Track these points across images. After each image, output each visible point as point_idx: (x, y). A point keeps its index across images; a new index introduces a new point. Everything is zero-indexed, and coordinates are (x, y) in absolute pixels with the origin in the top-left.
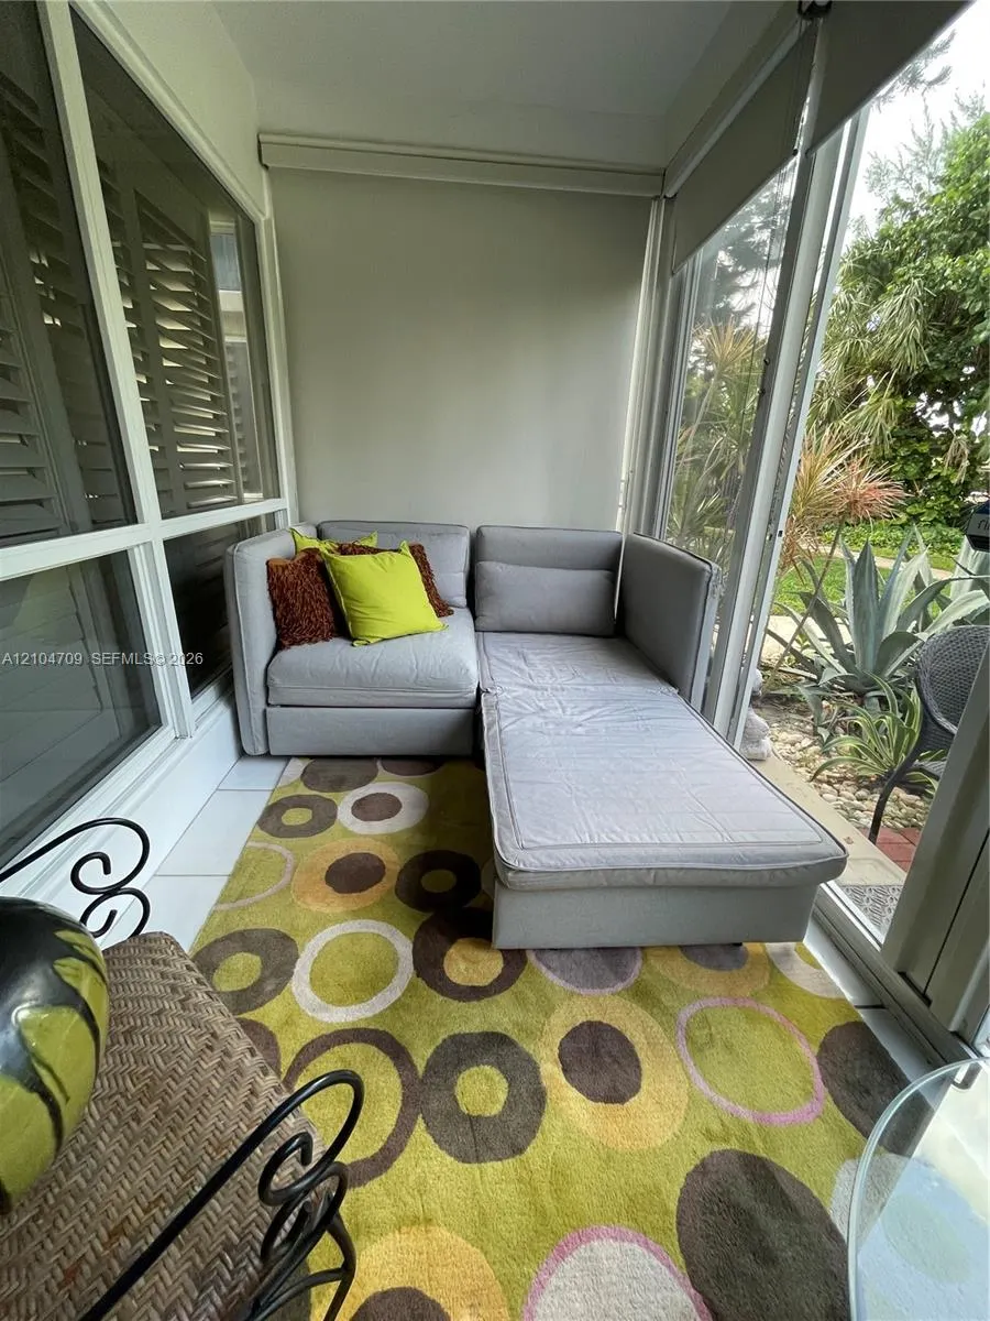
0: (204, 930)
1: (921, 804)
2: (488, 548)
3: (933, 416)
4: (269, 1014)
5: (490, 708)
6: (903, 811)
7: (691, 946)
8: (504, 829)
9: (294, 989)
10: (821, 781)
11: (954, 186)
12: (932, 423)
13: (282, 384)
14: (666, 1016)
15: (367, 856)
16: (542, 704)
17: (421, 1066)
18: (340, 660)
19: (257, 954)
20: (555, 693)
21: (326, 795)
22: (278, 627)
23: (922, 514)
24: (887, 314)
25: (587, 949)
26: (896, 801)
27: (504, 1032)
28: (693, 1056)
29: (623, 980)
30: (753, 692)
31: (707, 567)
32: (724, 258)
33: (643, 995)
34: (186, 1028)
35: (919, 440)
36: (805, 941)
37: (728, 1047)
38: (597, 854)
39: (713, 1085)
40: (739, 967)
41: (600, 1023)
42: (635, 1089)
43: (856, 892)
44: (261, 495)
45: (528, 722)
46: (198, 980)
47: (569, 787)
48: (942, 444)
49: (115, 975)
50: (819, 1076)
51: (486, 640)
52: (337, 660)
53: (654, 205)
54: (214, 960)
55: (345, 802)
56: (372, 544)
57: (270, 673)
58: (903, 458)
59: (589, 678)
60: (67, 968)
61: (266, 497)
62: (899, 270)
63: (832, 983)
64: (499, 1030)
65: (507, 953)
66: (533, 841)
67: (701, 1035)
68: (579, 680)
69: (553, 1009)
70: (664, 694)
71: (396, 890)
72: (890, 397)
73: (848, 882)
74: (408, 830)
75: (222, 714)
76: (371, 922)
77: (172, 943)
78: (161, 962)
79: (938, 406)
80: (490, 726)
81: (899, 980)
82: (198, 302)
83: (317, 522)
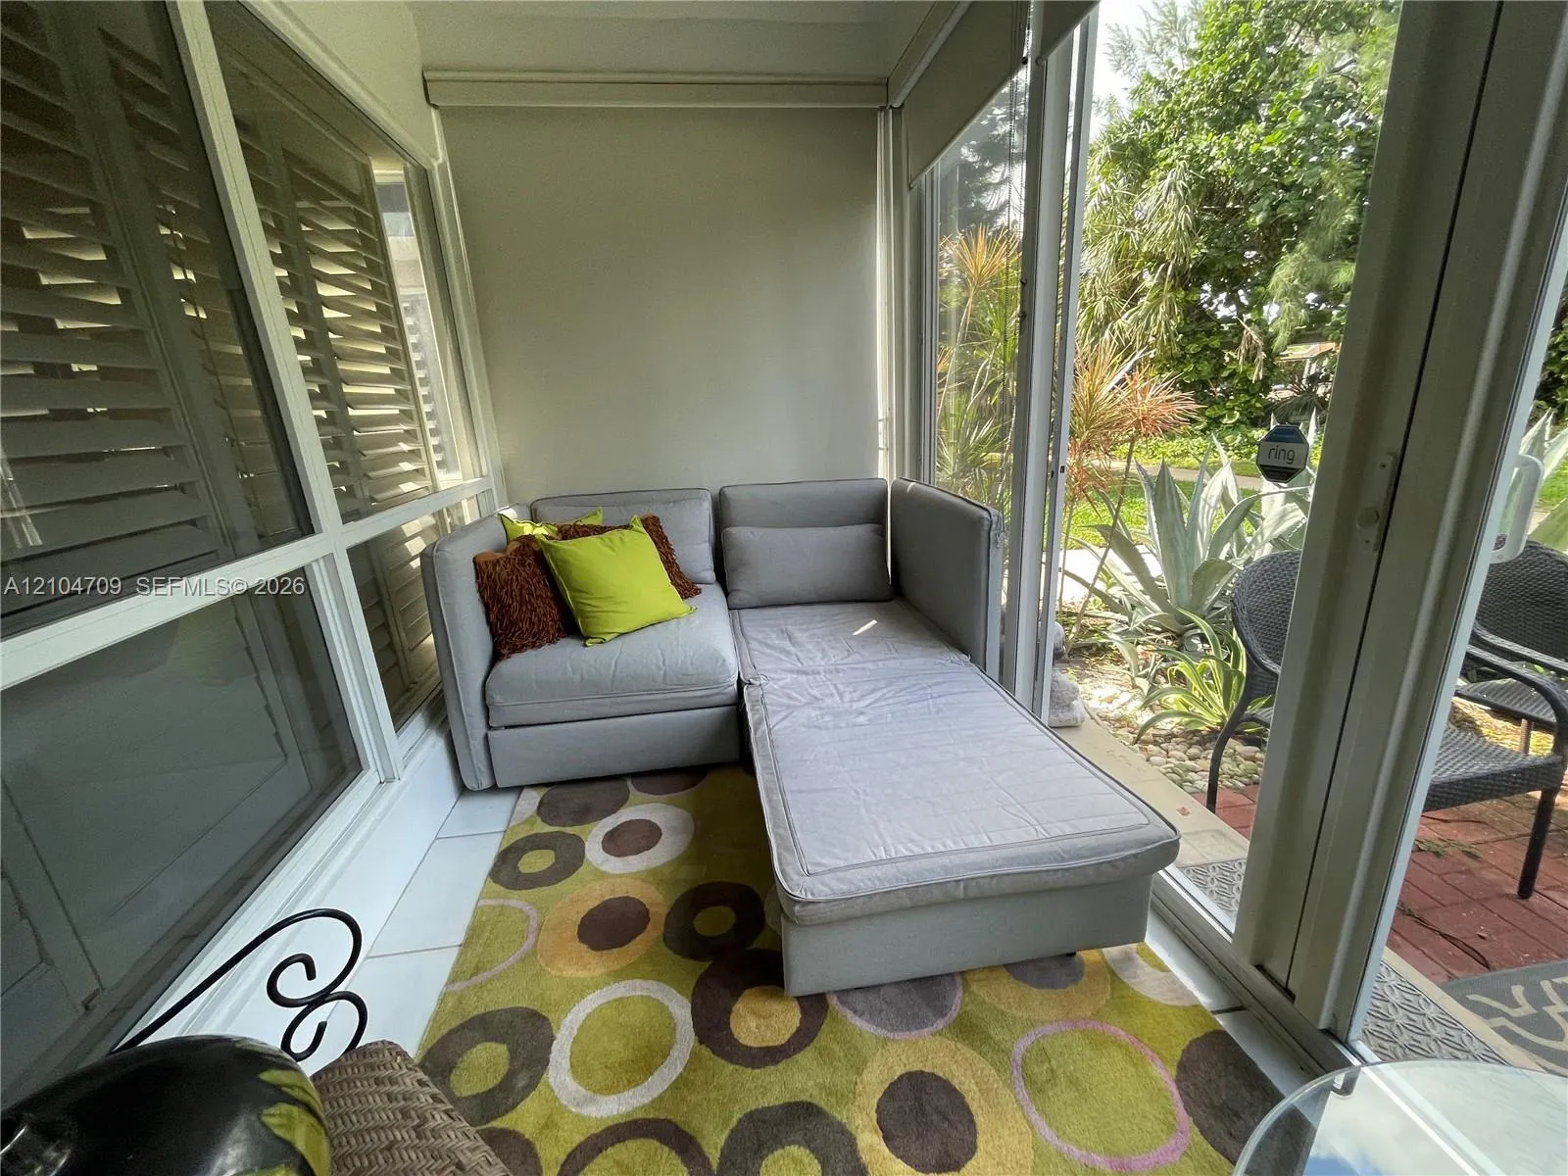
0: (434, 1020)
1: (1259, 755)
2: (735, 512)
3: (1221, 307)
4: (524, 1118)
5: (754, 704)
6: (1241, 766)
7: (1015, 964)
8: (785, 854)
9: (551, 1081)
10: (1146, 743)
11: (1207, 59)
12: (1220, 315)
13: (473, 346)
14: (999, 1056)
15: (627, 900)
16: (815, 692)
17: (714, 1156)
18: (571, 666)
19: (503, 1041)
20: (828, 676)
21: (569, 830)
22: (493, 634)
23: (1223, 416)
24: (1154, 201)
25: (898, 983)
26: (1233, 756)
27: (809, 1100)
28: (1033, 1100)
29: (943, 1015)
30: (1056, 649)
31: (985, 514)
32: (968, 154)
33: (968, 1030)
34: (423, 1162)
35: (1209, 333)
36: (1148, 940)
37: (1073, 1082)
38: (895, 870)
39: (1060, 1133)
40: (1075, 981)
41: (922, 1072)
42: (971, 1150)
43: (1198, 873)
44: (459, 476)
45: (801, 716)
46: (434, 1097)
47: (856, 791)
48: (1233, 337)
49: (332, 1106)
50: (1181, 1104)
51: (743, 619)
52: (568, 666)
53: (881, 116)
54: (450, 1056)
55: (593, 836)
56: (596, 521)
57: (488, 692)
58: (1194, 355)
59: (865, 653)
60: (275, 1117)
61: (466, 477)
62: (1160, 153)
63: (1182, 987)
64: (805, 1098)
65: (802, 1000)
66: (820, 864)
67: (1040, 1071)
68: (856, 657)
69: (865, 1062)
70: (954, 663)
71: (664, 940)
72: (1169, 291)
73: (1189, 862)
74: (671, 863)
75: (435, 745)
76: (638, 982)
77: (398, 1054)
78: (387, 1082)
79: (1223, 296)
80: (758, 724)
81: (1258, 975)
82: (362, 240)
83: (530, 500)
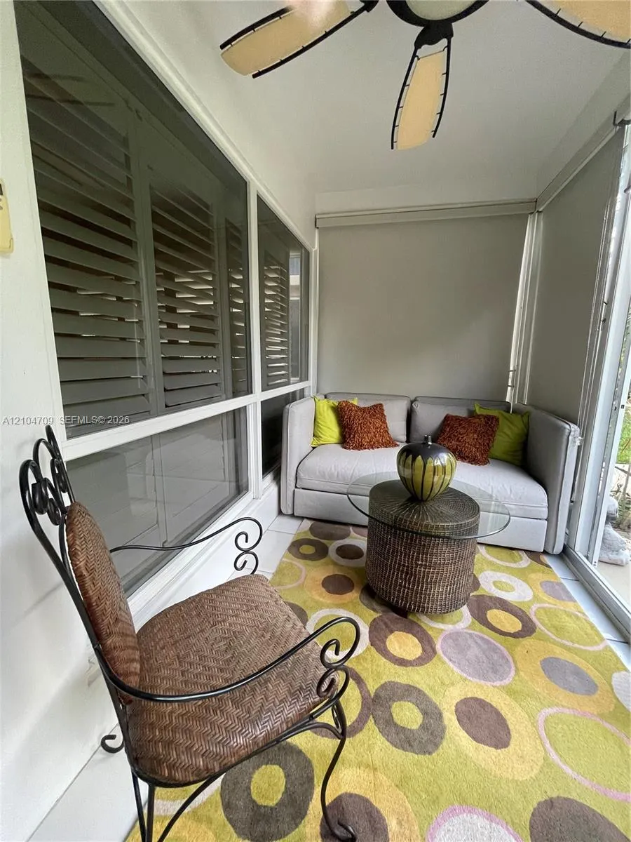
13: (314, 328)
15: (345, 577)
17: (372, 691)
21: (323, 541)
27: (421, 688)
28: (547, 738)
29: (501, 680)
31: (568, 427)
33: (514, 692)
39: (563, 759)
40: (590, 695)
41: (484, 701)
42: (506, 744)
44: (298, 379)
53: (531, 216)
55: (333, 546)
57: (299, 471)
61: (301, 381)
64: (418, 686)
69: (453, 684)
71: (360, 598)
75: (274, 489)
76: (346, 612)
82: (281, 281)
83: (326, 393)
